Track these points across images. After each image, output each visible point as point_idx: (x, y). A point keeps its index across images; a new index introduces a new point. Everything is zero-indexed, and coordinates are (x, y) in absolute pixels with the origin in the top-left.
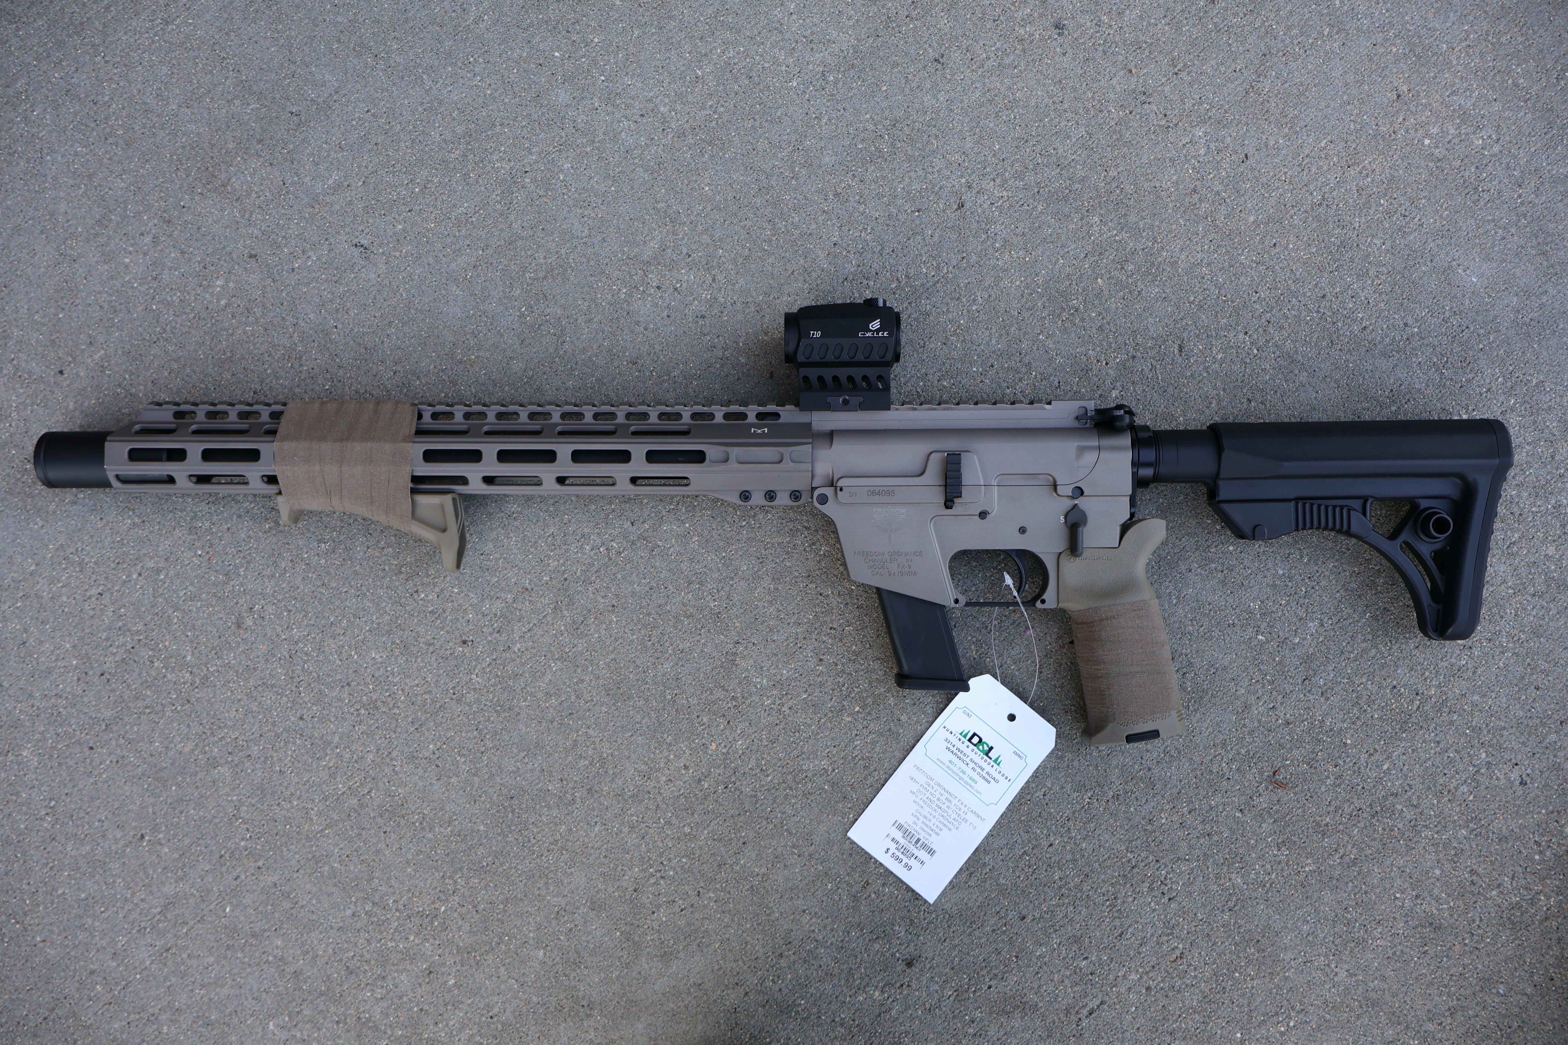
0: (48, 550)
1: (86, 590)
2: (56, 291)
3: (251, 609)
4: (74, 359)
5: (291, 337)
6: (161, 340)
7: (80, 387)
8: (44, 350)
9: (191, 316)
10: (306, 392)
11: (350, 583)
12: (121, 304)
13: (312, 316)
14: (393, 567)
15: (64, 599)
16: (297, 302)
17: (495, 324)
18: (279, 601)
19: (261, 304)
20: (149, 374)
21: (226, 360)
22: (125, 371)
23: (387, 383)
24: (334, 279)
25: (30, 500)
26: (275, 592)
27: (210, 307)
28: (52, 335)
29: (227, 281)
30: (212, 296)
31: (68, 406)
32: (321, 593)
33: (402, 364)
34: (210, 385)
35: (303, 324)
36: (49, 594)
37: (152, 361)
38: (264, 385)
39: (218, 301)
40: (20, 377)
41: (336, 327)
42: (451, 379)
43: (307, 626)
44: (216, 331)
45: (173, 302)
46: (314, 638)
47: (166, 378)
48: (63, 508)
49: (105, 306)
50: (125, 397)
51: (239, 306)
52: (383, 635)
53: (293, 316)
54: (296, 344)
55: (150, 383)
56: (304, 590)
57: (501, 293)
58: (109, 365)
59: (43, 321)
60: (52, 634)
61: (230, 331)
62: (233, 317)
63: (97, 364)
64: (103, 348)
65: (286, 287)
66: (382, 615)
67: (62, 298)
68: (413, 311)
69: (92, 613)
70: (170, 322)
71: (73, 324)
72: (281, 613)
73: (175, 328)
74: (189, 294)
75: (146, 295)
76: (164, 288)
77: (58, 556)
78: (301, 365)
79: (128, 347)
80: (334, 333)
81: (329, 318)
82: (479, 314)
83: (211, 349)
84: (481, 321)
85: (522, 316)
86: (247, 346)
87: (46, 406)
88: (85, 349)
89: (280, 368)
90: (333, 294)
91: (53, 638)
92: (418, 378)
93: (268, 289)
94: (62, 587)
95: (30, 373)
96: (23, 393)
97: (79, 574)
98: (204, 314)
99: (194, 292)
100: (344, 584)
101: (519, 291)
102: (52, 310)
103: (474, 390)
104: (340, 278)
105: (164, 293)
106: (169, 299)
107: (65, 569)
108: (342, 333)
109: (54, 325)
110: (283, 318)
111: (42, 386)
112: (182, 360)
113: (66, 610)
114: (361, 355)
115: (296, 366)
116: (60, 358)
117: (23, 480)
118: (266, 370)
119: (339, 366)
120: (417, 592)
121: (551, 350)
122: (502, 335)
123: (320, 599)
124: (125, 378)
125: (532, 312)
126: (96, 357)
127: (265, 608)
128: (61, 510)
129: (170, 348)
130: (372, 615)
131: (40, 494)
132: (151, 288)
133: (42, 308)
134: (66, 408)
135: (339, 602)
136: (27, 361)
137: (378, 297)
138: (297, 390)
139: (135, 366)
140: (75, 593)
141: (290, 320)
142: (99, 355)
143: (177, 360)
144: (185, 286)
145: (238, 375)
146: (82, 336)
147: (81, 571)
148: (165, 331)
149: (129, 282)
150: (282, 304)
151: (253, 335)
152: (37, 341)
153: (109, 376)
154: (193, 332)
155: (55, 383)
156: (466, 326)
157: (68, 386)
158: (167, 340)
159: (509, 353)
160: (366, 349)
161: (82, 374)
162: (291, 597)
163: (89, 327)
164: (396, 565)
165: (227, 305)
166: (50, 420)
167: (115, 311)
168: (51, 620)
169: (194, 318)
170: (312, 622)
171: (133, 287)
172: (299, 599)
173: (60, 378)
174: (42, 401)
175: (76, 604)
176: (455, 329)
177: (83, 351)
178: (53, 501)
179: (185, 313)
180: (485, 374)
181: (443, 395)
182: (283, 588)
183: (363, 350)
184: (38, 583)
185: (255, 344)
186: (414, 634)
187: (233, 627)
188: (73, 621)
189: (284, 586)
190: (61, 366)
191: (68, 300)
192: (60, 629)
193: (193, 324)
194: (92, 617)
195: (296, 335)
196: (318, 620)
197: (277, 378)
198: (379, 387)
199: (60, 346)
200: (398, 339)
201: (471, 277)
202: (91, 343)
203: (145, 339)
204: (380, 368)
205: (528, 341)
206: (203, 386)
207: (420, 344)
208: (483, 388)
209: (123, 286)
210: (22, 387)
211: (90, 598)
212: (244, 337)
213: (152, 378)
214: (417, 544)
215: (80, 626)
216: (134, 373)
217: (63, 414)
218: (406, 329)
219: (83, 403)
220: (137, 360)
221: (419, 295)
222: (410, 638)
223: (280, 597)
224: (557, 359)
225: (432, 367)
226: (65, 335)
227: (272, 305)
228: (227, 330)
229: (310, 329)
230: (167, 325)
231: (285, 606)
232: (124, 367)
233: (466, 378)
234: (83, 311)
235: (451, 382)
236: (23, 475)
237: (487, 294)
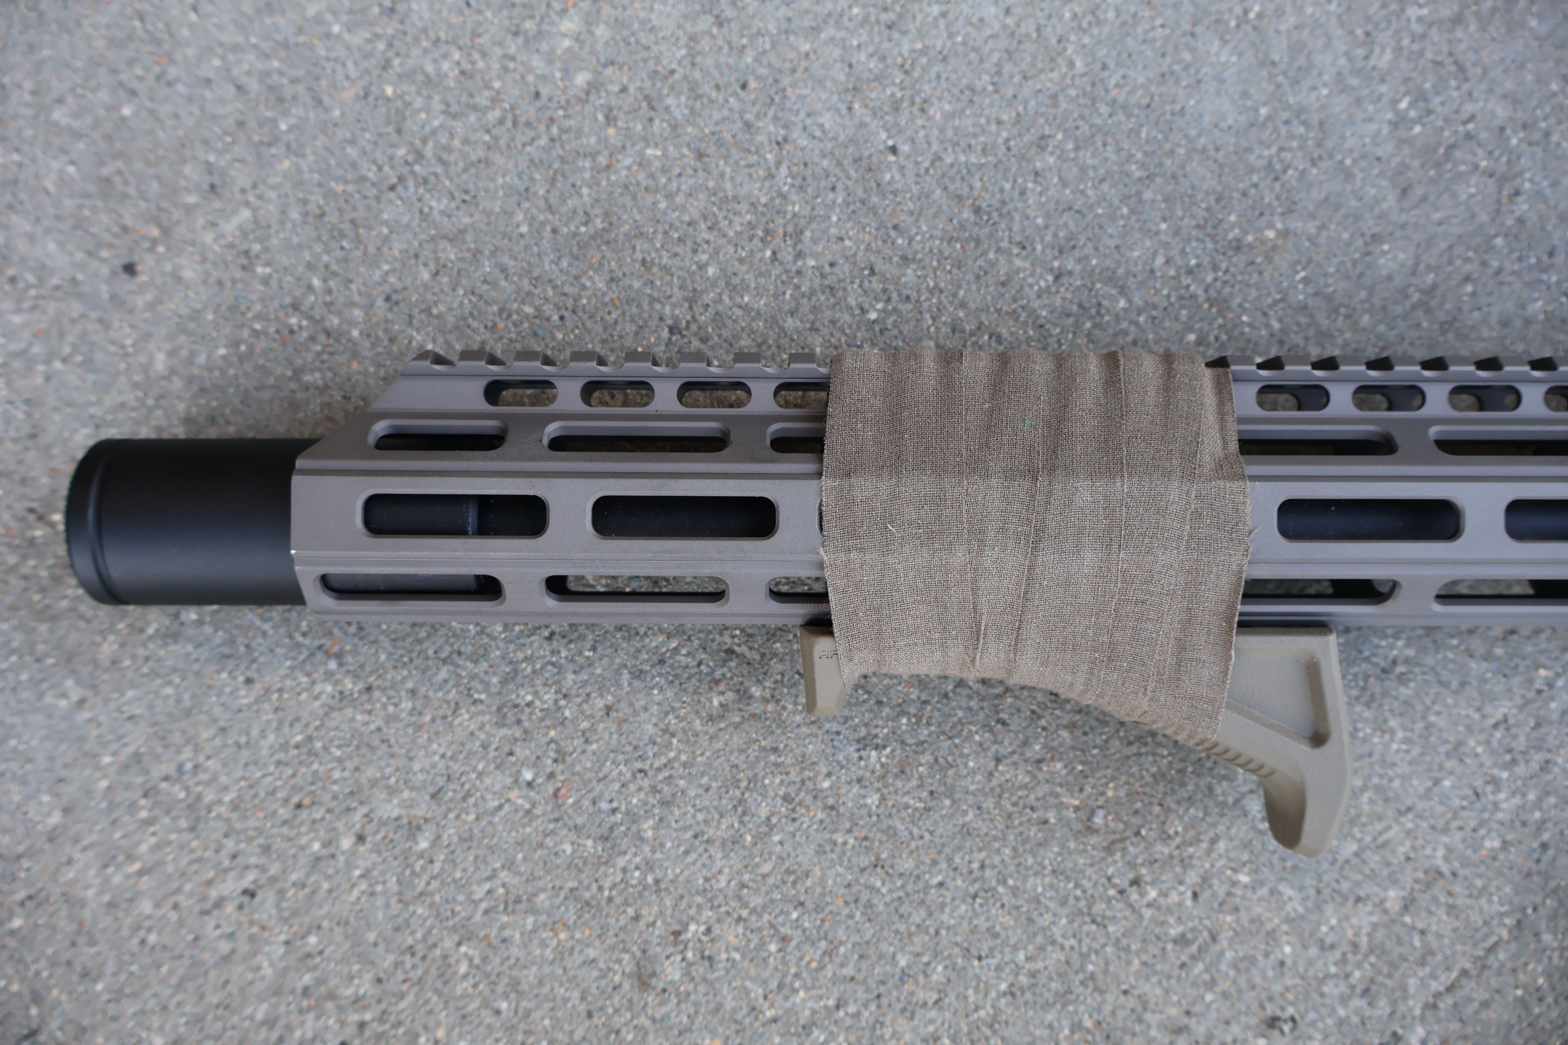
0: (98, 767)
1: (210, 883)
2: (112, 42)
3: (677, 934)
4: (166, 232)
5: (771, 176)
6: (411, 184)
7: (184, 311)
8: (81, 207)
9: (494, 115)
10: (814, 329)
11: (949, 860)
12: (294, 81)
13: (827, 119)
14: (1071, 814)
15: (147, 907)
16: (786, 81)
17: (1329, 144)
18: (753, 911)
19: (685, 86)
20: (377, 275)
21: (593, 238)
22: (310, 266)
23: (1036, 304)
24: (885, 17)
25: (43, 628)
26: (743, 886)
27: (545, 92)
28: (102, 163)
29: (589, 23)
30: (550, 62)
31: (150, 364)
32: (871, 888)
33: (1077, 253)
34: (548, 309)
35: (803, 142)
36: (101, 892)
37: (386, 240)
38: (698, 309)
39: (567, 73)
40: (13, 280)
41: (894, 150)
42: (1213, 293)
43: (835, 980)
44: (562, 159)
45: (442, 76)
46: (857, 1015)
47: (426, 287)
48: (141, 652)
49: (253, 86)
50: (312, 339)
51: (624, 90)
52: (1047, 1006)
53: (776, 118)
54: (784, 197)
55: (380, 302)
56: (823, 880)
57: (1342, 61)
58: (266, 250)
59: (76, 124)
60: (112, 1009)
61: (602, 160)
62: (610, 120)
63: (231, 246)
64: (247, 204)
65: (753, 38)
66: (1042, 948)
67: (131, 63)
68: (1104, 109)
69: (225, 947)
70: (434, 132)
71: (161, 135)
72: (762, 944)
73: (447, 149)
74: (484, 55)
75: (367, 56)
76: (417, 40)
77: (128, 787)
78: (799, 255)
79: (316, 199)
80: (889, 167)
81: (873, 124)
82: (1285, 115)
83: (550, 209)
84: (1291, 136)
85: (1400, 122)
86: (649, 199)
87: (88, 363)
88: (197, 206)
89: (741, 261)
90: (883, 59)
91: (115, 1019)
92: (1123, 291)
93: (705, 44)
94: (141, 873)
95: (42, 271)
96: (25, 325)
97: (186, 836)
98: (528, 111)
99: (498, 51)
100: (935, 863)
101: (1388, 56)
102: (103, 96)
103: (1276, 325)
104: (901, 16)
105: (415, 52)
106: (430, 68)
107: (148, 822)
108: (910, 165)
109: (108, 138)
110: (748, 125)
111: (76, 308)
112: (469, 238)
113: (152, 938)
114: (962, 227)
115: (787, 256)
116: (125, 229)
117: (25, 570)
118: (702, 267)
119: (904, 258)
120: (1135, 882)
121: (1484, 217)
122: (1349, 176)
123: (869, 905)
124: (310, 288)
125: (1429, 112)
126: (230, 227)
127: (716, 930)
128: (134, 657)
129: (437, 205)
130: (1015, 948)
131: (72, 609)
132: (377, 36)
133: (73, 90)
134: (146, 369)
135: (923, 913)
136: (31, 238)
137: (1007, 68)
138: (790, 323)
139: (339, 254)
140: (178, 890)
141: (768, 128)
142: (236, 221)
143: (456, 238)
144: (475, 35)
145: (626, 281)
146: (187, 169)
147: (192, 829)
148: (420, 156)
149: (318, 20)
150: (744, 86)
151: (664, 170)
152: (62, 180)
153: (266, 281)
154: (498, 159)
155: (113, 297)
156: (1249, 150)
157: (151, 306)
158: (426, 181)
159: (1369, 224)
160: (977, 210)
161: (188, 274)
162: (785, 899)
163: (205, 142)
164: (1077, 809)
165: (593, 87)
166: (99, 402)
167: (281, 100)
168: (111, 967)
169: (501, 122)
170: (848, 971)
171: (328, 35)
172: (810, 905)
173: (126, 285)
174: (75, 347)
175: (181, 923)
176: (1220, 156)
177: (189, 210)
178: (112, 629)
179: (475, 108)
180: (1306, 281)
181: (1192, 337)
182: (764, 876)
183: (967, 214)
184: (70, 862)
185: (669, 196)
186: (1131, 1002)
187: (626, 986)
188: (171, 972)
189: (766, 868)
190: (131, 251)
191: (147, 69)
192: (135, 995)
193: (496, 139)
194: (227, 959)
195: (784, 171)
196: (864, 965)
197: (735, 290)
198: (1013, 314)
199: (125, 196)
200: (1064, 184)
201: (1260, 16)
202: (213, 187)
203: (363, 179)
204: (1019, 263)
205: (1419, 191)
206: (528, 310)
207: (1125, 198)
208: (1303, 320)
209: (300, 30)
210: (19, 310)
211: (219, 904)
212: (641, 176)
213: (387, 288)
214: (1134, 749)
215: (190, 986)
216: (335, 274)
217: (136, 386)
218: (1087, 157)
219: (193, 354)
220: (343, 236)
221: (1118, 64)
222: (1121, 1014)
223: (757, 901)
224: (1499, 241)
225: (1160, 261)
226: (139, 166)
227: (718, 87)
228: (593, 156)
229: (824, 155)
230: (424, 141)
231: (772, 926)
232: (307, 256)
233: (1254, 293)
234: (190, 99)
235: (1211, 302)
236: (25, 557)
237: (1302, 61)
